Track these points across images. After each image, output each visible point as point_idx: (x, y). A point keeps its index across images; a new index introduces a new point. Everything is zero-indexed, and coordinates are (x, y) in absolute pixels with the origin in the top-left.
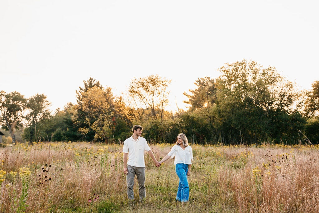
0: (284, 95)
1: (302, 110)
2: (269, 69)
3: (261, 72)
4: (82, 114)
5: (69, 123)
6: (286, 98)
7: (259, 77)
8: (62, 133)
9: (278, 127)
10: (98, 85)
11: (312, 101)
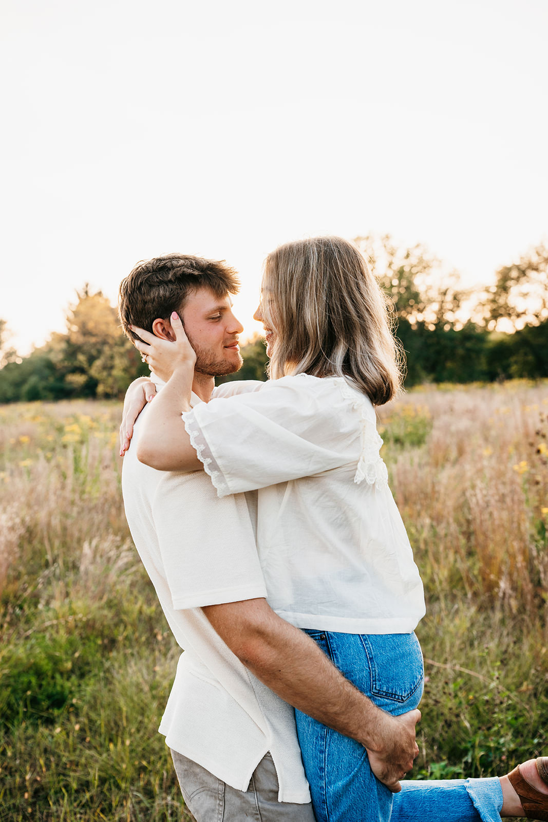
0: (445, 294)
1: (479, 321)
2: (418, 246)
3: (401, 253)
4: (72, 350)
5: (50, 366)
6: (449, 297)
7: (398, 262)
8: (42, 384)
9: (438, 353)
10: (100, 294)
11: (494, 301)
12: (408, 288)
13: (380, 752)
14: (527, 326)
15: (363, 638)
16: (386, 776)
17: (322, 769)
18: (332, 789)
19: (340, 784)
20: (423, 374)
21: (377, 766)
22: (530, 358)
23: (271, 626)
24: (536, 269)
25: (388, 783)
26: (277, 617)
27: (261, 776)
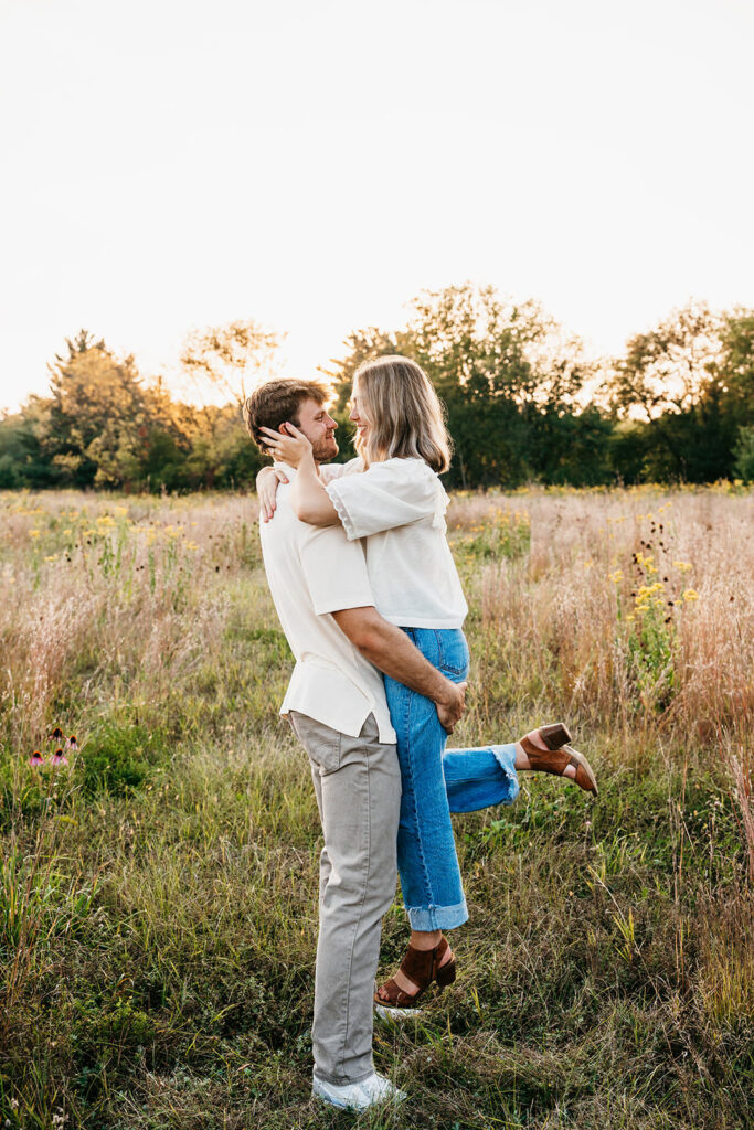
0: (562, 368)
1: (603, 405)
2: (529, 304)
3: (507, 313)
4: (62, 420)
5: (31, 443)
6: (566, 375)
7: (503, 323)
8: (16, 468)
9: (550, 445)
10: (101, 347)
11: (625, 381)
12: (514, 358)
13: (446, 704)
14: (665, 413)
15: (436, 631)
16: (447, 721)
17: (407, 717)
18: (412, 730)
19: (419, 725)
20: (529, 473)
21: (442, 714)
22: (668, 457)
23: (382, 624)
24: (680, 343)
25: (448, 726)
26: (382, 618)
27: (367, 727)
